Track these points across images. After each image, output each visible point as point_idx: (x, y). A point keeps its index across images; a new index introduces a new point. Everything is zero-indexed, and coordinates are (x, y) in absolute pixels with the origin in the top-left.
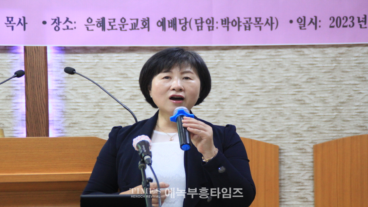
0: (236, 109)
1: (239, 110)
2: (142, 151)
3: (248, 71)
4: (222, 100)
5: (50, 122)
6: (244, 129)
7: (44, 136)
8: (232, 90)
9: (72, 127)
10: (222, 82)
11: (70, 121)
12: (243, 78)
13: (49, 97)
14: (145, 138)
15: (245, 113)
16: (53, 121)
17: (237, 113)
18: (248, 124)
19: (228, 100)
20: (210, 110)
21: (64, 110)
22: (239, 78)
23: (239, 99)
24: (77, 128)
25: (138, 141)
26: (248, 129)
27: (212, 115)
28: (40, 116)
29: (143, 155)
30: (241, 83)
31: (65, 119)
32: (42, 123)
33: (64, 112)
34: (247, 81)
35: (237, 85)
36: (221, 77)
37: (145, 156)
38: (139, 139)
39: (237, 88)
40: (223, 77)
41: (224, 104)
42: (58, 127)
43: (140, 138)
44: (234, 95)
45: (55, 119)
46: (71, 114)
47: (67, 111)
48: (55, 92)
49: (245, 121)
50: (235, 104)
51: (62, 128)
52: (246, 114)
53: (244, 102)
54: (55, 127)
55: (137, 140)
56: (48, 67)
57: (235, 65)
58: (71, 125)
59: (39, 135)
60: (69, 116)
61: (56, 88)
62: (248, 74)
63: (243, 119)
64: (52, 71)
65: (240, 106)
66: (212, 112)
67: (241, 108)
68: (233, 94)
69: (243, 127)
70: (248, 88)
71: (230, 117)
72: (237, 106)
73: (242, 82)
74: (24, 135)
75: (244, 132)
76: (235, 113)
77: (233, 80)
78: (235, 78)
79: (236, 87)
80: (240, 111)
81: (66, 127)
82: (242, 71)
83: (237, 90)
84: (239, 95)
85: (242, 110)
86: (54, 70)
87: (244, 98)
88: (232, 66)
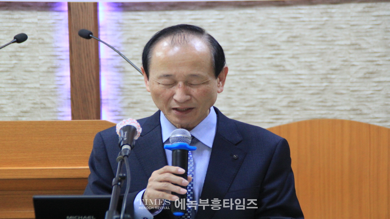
0: (349, 84)
1: (354, 84)
2: (122, 139)
3: (367, 32)
4: (331, 72)
5: (103, 101)
6: (361, 110)
7: (94, 119)
8: (345, 59)
9: (133, 108)
10: (331, 47)
11: (130, 100)
12: (359, 42)
13: (103, 69)
14: (131, 122)
15: (362, 88)
16: (107, 99)
17: (351, 89)
18: (367, 104)
19: (338, 72)
20: (314, 85)
21: (122, 86)
22: (354, 42)
23: (353, 70)
24: (138, 110)
25: (122, 126)
26: (365, 111)
27: (317, 91)
28: (89, 94)
29: (122, 144)
30: (356, 49)
31: (123, 97)
32: (91, 102)
33: (121, 88)
34: (364, 46)
35: (351, 51)
36: (329, 41)
37: (123, 145)
38: (123, 123)
39: (351, 56)
40: (332, 41)
41: (333, 76)
42: (114, 108)
43: (125, 122)
44: (346, 65)
45: (111, 97)
46: (130, 91)
47: (126, 86)
48: (110, 62)
49: (361, 100)
50: (348, 77)
51: (119, 109)
52: (363, 91)
53: (361, 75)
54: (111, 108)
55: (121, 124)
56: (101, 29)
57: (348, 24)
58: (131, 105)
59: (88, 118)
60: (128, 93)
61: (111, 57)
62: (367, 36)
63: (359, 97)
64: (106, 35)
65: (355, 80)
66: (317, 88)
67: (356, 82)
68: (346, 63)
69: (359, 107)
70: (367, 55)
71: (342, 94)
72: (351, 79)
73: (357, 47)
74: (69, 118)
75: (361, 114)
76: (348, 90)
77: (346, 45)
78: (348, 42)
79: (350, 53)
80: (355, 86)
81: (124, 108)
82: (358, 32)
83: (351, 58)
84: (353, 65)
85: (358, 84)
86: (109, 33)
87: (361, 68)
88: (344, 26)
